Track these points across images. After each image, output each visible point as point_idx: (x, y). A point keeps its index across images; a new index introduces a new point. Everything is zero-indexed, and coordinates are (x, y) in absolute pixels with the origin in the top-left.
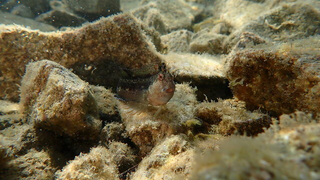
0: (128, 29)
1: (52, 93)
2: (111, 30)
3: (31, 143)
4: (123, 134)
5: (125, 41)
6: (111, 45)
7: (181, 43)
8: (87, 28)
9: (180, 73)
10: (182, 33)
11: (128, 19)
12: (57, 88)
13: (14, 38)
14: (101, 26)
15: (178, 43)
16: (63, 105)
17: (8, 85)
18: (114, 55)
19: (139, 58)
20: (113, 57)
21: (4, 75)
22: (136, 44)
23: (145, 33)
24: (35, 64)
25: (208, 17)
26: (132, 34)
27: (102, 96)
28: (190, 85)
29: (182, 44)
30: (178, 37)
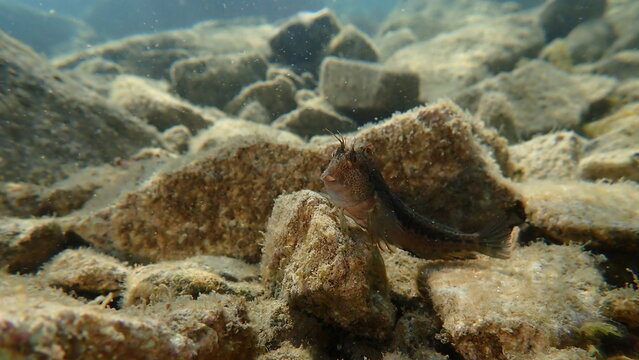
0: (446, 133)
1: (317, 247)
2: (412, 135)
3: (284, 331)
4: (438, 336)
5: (436, 158)
6: (411, 165)
7: (556, 160)
8: (367, 135)
9: (559, 223)
10: (560, 139)
11: (447, 113)
12: (325, 238)
13: (254, 155)
14: (393, 131)
15: (548, 160)
16: (335, 269)
17: (241, 234)
18: (414, 183)
19: (466, 190)
20: (412, 188)
21: (237, 217)
22: (459, 162)
23: (480, 140)
24: (289, 197)
25: (626, 103)
26: (453, 143)
27: (392, 261)
28: (587, 248)
29: (560, 163)
30: (551, 147)
